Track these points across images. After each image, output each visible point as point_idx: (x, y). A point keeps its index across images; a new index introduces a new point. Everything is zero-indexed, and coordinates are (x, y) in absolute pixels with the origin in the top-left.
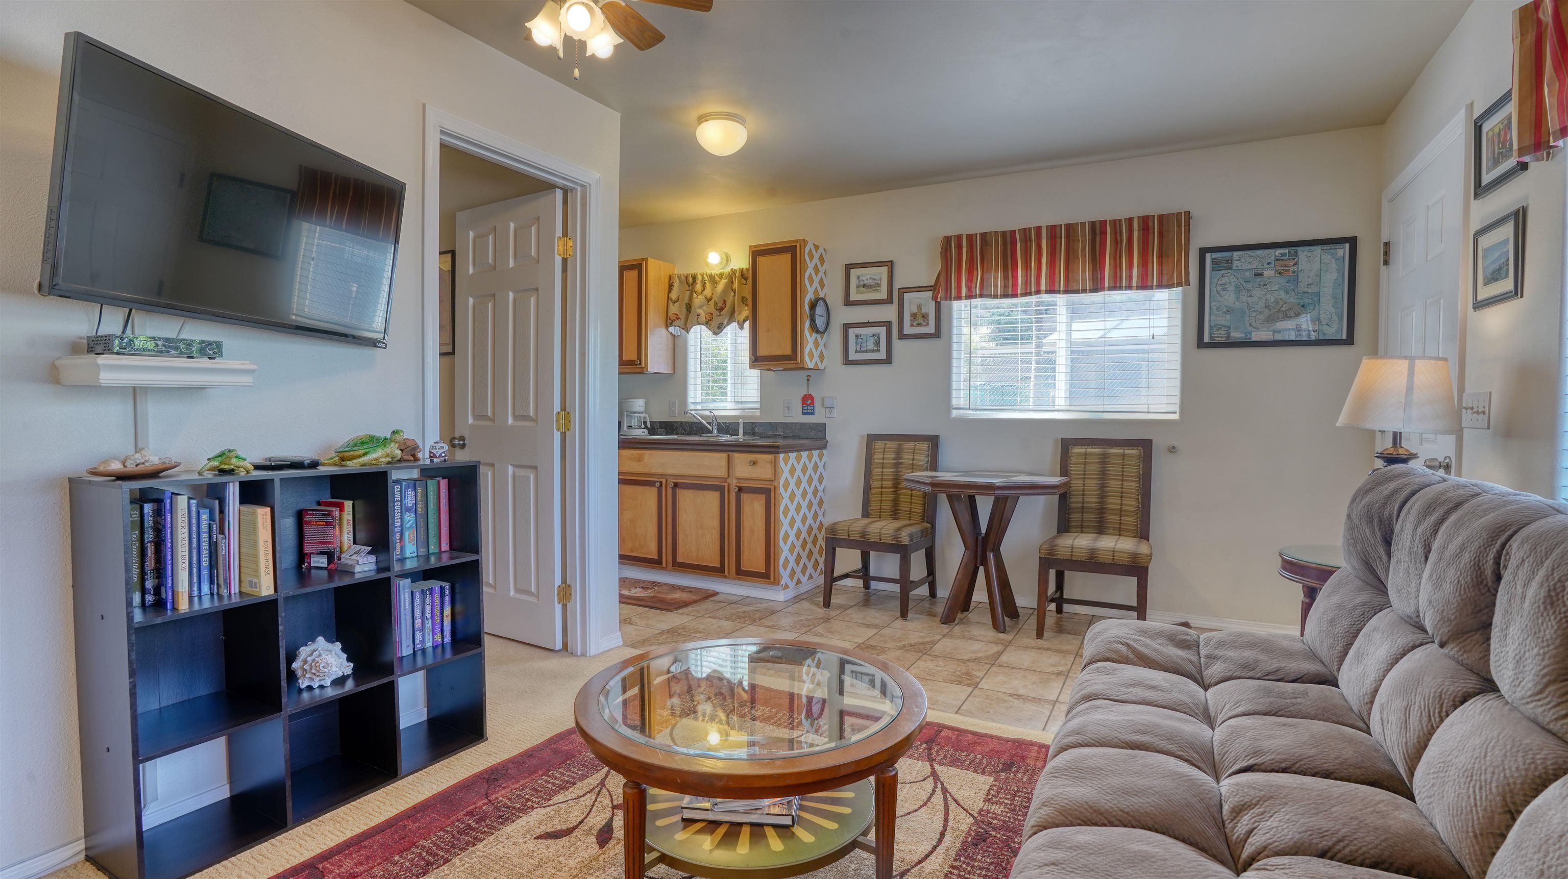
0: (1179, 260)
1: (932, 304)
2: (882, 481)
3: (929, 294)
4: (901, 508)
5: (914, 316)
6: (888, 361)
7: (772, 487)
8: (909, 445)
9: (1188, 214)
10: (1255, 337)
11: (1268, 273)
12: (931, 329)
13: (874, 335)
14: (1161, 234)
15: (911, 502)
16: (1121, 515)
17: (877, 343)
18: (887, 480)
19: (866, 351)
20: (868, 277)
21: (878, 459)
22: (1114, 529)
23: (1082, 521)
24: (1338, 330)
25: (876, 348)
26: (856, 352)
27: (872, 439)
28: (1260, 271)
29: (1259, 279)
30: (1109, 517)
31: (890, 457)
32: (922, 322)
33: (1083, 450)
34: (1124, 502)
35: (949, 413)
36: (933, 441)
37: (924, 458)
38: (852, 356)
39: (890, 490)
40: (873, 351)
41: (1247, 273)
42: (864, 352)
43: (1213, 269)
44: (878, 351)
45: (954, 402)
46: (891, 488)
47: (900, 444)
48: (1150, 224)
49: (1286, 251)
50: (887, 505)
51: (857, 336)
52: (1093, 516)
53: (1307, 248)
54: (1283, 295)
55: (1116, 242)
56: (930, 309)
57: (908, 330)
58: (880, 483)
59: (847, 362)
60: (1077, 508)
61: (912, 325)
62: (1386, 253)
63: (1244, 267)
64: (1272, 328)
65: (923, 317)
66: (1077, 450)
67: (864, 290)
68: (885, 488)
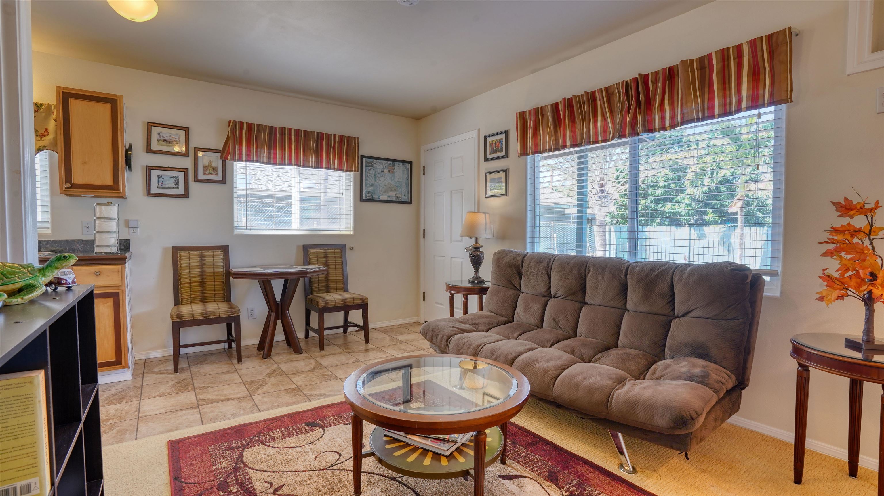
0: (355, 159)
1: (221, 161)
2: (190, 278)
3: (219, 155)
4: (207, 295)
5: (206, 168)
6: (186, 195)
7: (120, 291)
8: (209, 253)
9: (358, 138)
10: (382, 198)
11: (386, 171)
12: (219, 177)
13: (173, 177)
14: (347, 146)
15: (215, 290)
16: (336, 282)
17: (177, 183)
18: (195, 277)
19: (167, 188)
20: (168, 135)
21: (185, 263)
22: (334, 289)
23: (319, 287)
24: (406, 198)
25: (176, 187)
26: (158, 187)
27: (176, 250)
28: (383, 170)
29: (382, 173)
30: (331, 283)
31: (195, 261)
32: (212, 172)
33: (315, 251)
34: (337, 275)
35: (233, 231)
36: (225, 249)
37: (221, 261)
38: (154, 190)
39: (198, 284)
40: (173, 188)
41: (379, 170)
42: (165, 188)
43: (366, 166)
44: (178, 188)
45: (236, 224)
46: (199, 282)
47: (202, 253)
48: (343, 139)
49: (391, 163)
50: (196, 294)
51: (158, 176)
52: (324, 284)
53: (398, 163)
54: (390, 181)
55: (328, 145)
56: (219, 164)
57: (201, 176)
58: (189, 280)
59: (150, 194)
60: (316, 281)
61: (205, 174)
62: (424, 170)
63: (377, 167)
64: (388, 195)
65: (213, 169)
66: (312, 251)
67: (164, 143)
68: (193, 282)
